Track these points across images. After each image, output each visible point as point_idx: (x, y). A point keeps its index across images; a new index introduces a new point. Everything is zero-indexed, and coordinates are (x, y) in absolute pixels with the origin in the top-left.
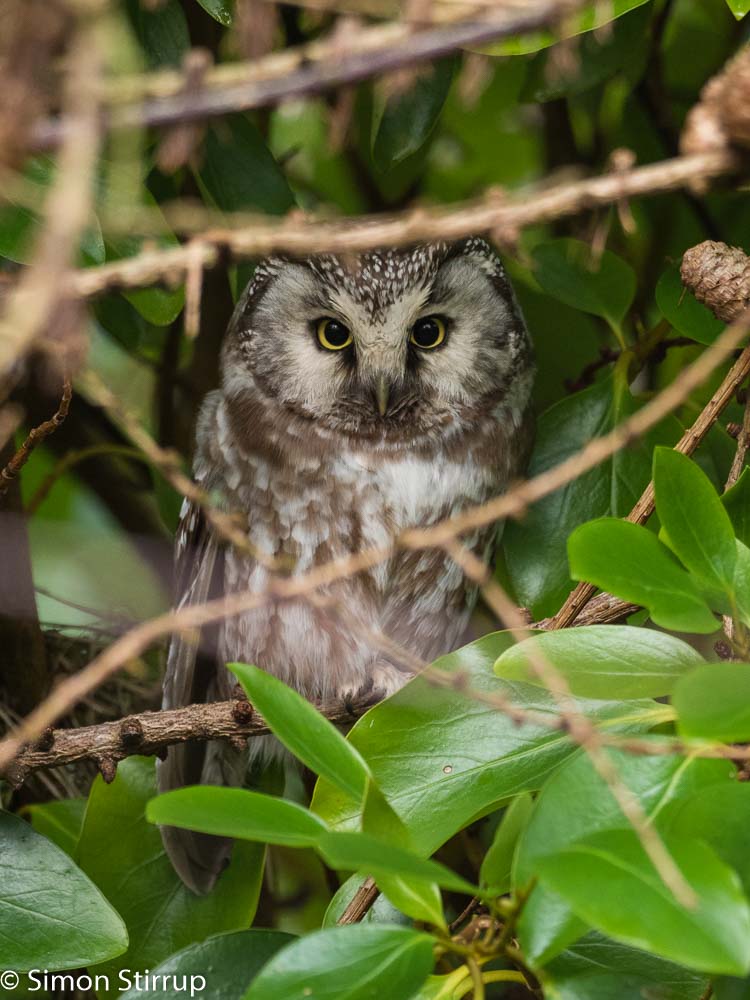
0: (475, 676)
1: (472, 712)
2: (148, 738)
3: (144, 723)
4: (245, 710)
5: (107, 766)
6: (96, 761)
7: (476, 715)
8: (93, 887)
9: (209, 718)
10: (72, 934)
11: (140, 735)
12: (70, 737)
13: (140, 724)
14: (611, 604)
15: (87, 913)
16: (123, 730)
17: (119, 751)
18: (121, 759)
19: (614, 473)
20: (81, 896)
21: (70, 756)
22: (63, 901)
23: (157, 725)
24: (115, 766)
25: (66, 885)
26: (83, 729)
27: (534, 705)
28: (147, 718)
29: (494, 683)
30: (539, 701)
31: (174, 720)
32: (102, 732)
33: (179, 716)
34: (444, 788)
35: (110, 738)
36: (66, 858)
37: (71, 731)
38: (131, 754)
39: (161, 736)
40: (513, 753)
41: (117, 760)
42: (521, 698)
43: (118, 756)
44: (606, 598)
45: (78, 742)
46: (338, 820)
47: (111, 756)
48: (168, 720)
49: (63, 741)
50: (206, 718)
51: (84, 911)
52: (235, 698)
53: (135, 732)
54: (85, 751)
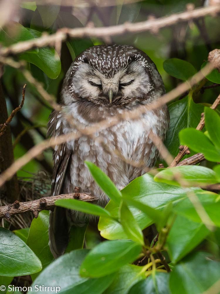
0: (148, 183)
1: (147, 194)
2: (48, 205)
3: (47, 200)
4: (77, 195)
5: (36, 213)
6: (32, 212)
7: (148, 195)
8: (32, 251)
9: (67, 198)
10: (25, 265)
11: (46, 203)
12: (24, 205)
13: (45, 200)
14: (188, 162)
15: (30, 259)
16: (40, 202)
17: (39, 208)
18: (40, 211)
19: (188, 125)
20: (28, 254)
21: (24, 210)
22: (22, 255)
23: (51, 200)
24: (38, 213)
25: (23, 250)
26: (28, 202)
27: (166, 191)
28: (48, 198)
29: (154, 185)
30: (167, 190)
31: (56, 199)
32: (34, 203)
33: (57, 198)
34: (139, 217)
35: (36, 204)
36: (23, 242)
37: (25, 203)
38: (43, 210)
39: (52, 204)
40: (160, 206)
41: (39, 211)
42: (162, 190)
43: (39, 210)
44: (186, 160)
45: (27, 206)
46: (107, 227)
47: (37, 210)
48: (54, 199)
49: (22, 206)
50: (66, 198)
51: (29, 258)
52: (74, 192)
53: (44, 202)
54: (29, 208)
